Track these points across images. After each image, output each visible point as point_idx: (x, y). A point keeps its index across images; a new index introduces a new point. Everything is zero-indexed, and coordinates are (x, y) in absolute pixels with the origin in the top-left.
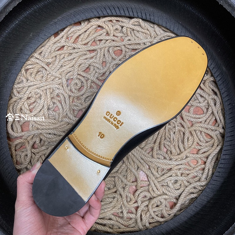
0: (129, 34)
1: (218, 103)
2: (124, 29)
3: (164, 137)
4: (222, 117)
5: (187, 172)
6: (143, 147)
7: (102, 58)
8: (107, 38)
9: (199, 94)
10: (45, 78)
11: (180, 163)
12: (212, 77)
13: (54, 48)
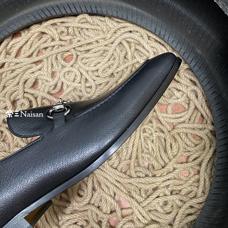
0: (78, 34)
1: (200, 95)
2: (70, 30)
3: (140, 149)
4: (208, 111)
5: (179, 188)
6: (118, 166)
7: (50, 68)
8: (52, 44)
9: (175, 88)
11: (167, 177)
12: (187, 64)
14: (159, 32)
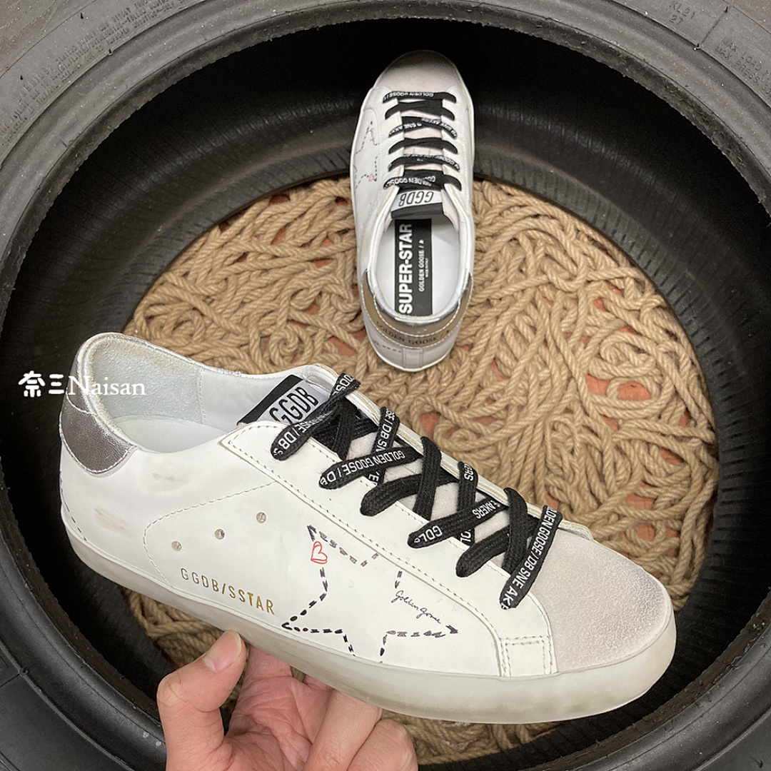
1: (685, 361)
3: (542, 467)
4: (701, 398)
7: (351, 273)
9: (628, 343)
10: (198, 337)
12: (659, 297)
13: (219, 259)
14: (603, 224)
